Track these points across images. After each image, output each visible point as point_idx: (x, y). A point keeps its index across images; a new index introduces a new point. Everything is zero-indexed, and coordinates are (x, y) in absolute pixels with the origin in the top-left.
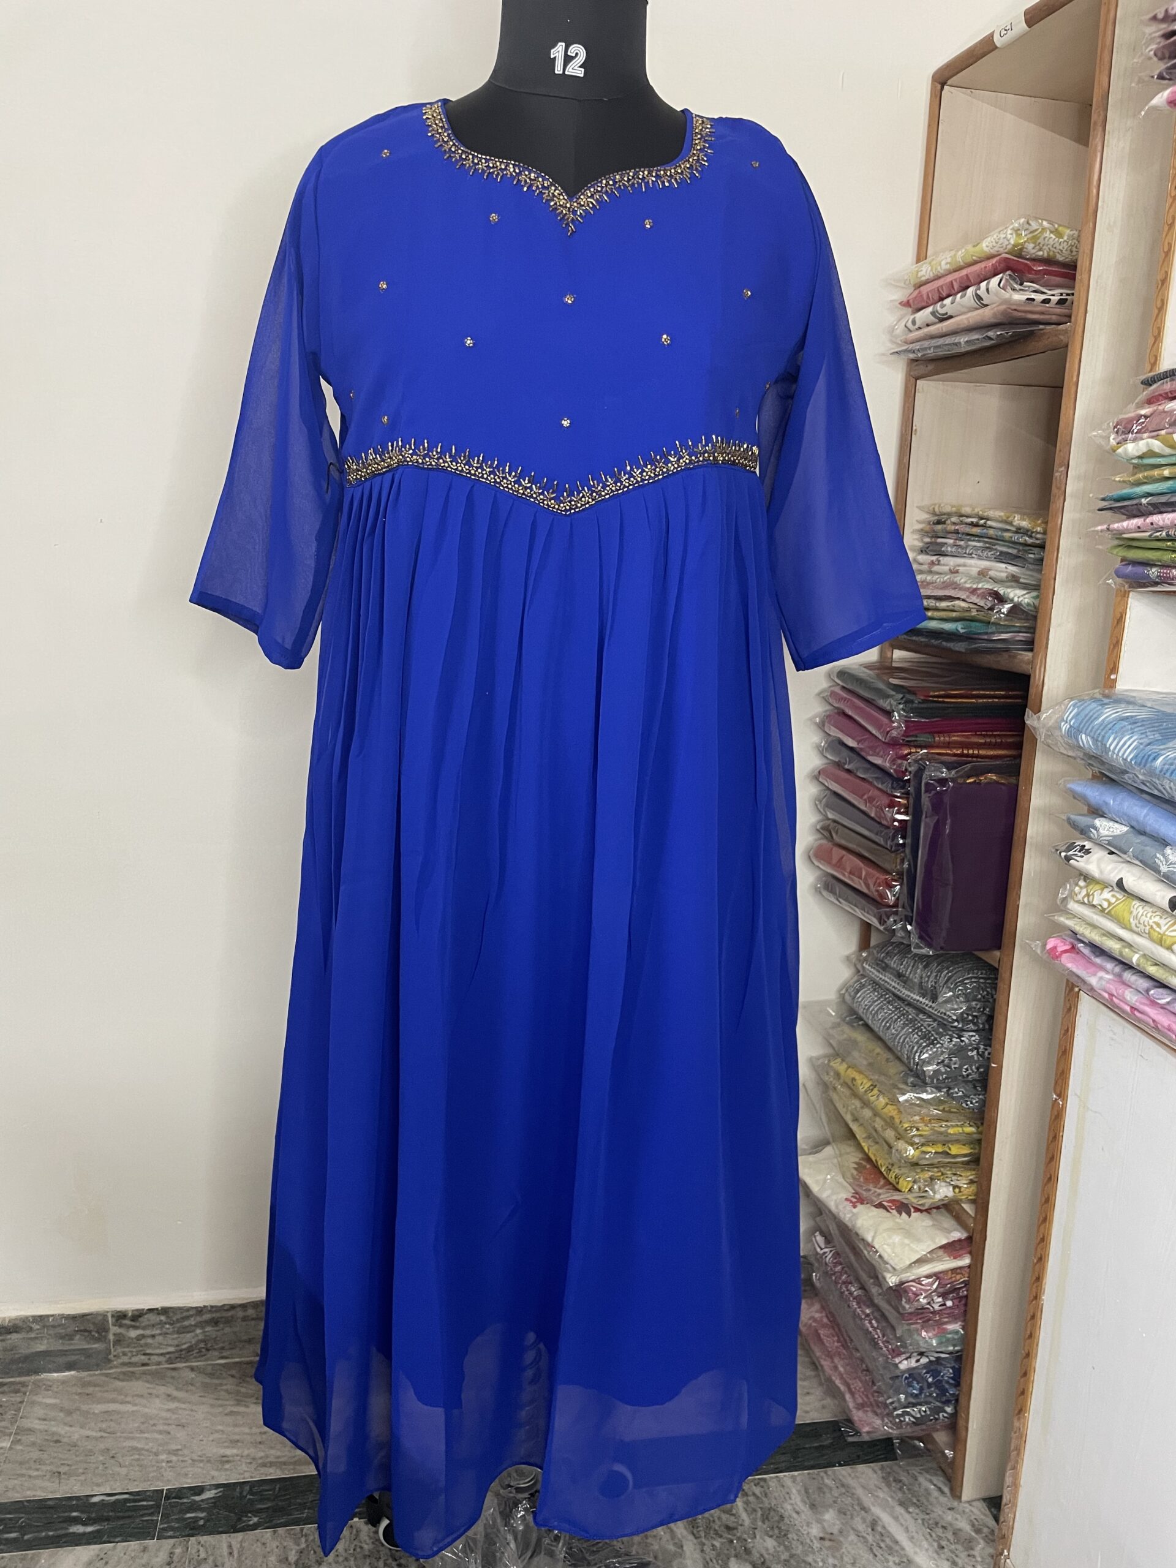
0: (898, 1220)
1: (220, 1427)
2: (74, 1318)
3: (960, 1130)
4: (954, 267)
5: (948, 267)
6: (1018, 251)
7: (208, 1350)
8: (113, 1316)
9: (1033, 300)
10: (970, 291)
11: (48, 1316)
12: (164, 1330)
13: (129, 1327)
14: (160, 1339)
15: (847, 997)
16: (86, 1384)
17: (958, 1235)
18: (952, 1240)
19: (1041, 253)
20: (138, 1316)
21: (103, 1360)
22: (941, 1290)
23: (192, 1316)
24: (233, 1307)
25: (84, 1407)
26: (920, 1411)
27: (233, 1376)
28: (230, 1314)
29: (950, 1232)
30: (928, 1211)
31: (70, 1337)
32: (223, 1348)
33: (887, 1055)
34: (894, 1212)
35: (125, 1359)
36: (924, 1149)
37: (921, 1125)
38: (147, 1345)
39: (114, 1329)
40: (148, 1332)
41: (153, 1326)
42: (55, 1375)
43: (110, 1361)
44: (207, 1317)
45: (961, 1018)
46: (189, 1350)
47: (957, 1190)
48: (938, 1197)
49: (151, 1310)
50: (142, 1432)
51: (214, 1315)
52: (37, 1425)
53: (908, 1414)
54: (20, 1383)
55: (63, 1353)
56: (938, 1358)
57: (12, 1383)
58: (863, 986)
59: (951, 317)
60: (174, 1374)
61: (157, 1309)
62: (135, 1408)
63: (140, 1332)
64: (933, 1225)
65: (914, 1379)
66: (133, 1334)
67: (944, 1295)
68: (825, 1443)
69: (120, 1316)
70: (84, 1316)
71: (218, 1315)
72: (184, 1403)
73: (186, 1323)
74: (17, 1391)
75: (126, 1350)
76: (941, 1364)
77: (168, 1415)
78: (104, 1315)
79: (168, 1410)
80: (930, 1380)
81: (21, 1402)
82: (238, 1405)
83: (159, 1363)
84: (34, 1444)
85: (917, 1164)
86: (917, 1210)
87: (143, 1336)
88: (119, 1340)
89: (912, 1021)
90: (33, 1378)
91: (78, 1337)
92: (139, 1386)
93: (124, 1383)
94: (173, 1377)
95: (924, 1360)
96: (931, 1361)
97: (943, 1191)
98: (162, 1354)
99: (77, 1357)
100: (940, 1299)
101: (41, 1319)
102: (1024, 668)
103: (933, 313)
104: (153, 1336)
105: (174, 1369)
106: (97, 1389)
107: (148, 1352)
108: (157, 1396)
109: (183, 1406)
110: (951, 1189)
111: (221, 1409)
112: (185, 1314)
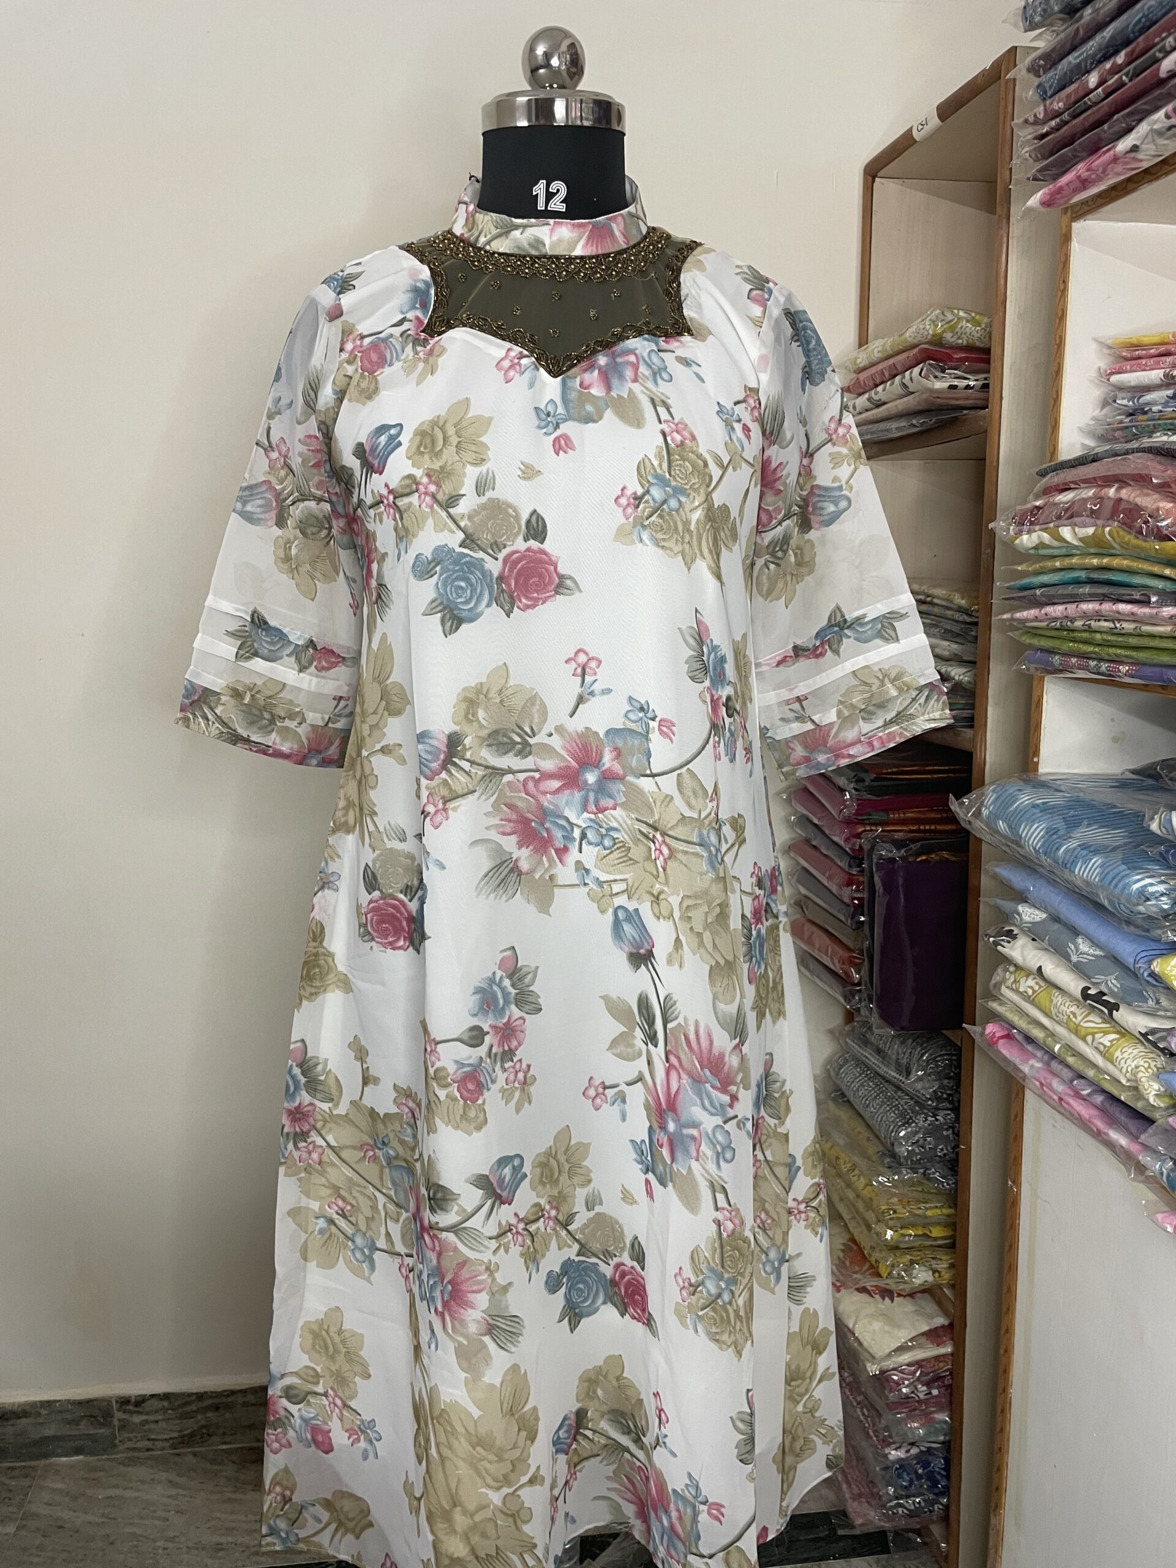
0: (880, 1306)
1: (218, 1515)
2: (80, 1403)
3: (939, 1211)
4: (885, 355)
5: (880, 355)
6: (937, 341)
7: (210, 1435)
8: (117, 1402)
9: (955, 387)
10: (898, 378)
11: (55, 1401)
12: (167, 1416)
13: (132, 1413)
14: (162, 1424)
15: (832, 1074)
16: (94, 1469)
17: (940, 1321)
18: (934, 1326)
19: (960, 341)
20: (140, 1401)
21: (110, 1445)
22: (924, 1379)
23: (193, 1402)
24: (233, 1393)
25: (89, 1492)
26: (914, 1502)
27: (234, 1462)
28: (230, 1399)
29: (932, 1318)
30: (911, 1295)
31: (76, 1422)
32: (224, 1434)
33: (867, 1134)
34: (877, 1297)
35: (130, 1444)
36: (903, 1231)
37: (899, 1208)
38: (150, 1430)
39: (119, 1415)
40: (151, 1418)
41: (156, 1412)
42: (64, 1459)
43: (115, 1446)
44: (209, 1402)
45: (935, 1097)
46: (192, 1435)
47: (937, 1275)
48: (917, 1282)
49: (153, 1396)
50: (141, 1518)
51: (214, 1401)
52: (44, 1510)
53: (901, 1506)
54: (30, 1467)
55: (71, 1438)
56: (929, 1449)
57: (24, 1467)
58: (846, 1061)
59: (885, 403)
60: (177, 1459)
61: (158, 1395)
62: (136, 1494)
63: (144, 1417)
64: (916, 1311)
65: (905, 1470)
66: (137, 1419)
67: (928, 1384)
68: (821, 1535)
69: (124, 1401)
70: (89, 1402)
71: (219, 1400)
72: (184, 1489)
73: (188, 1409)
74: (26, 1476)
75: (131, 1435)
76: (934, 1455)
77: (170, 1501)
78: (107, 1401)
79: (169, 1497)
80: (920, 1471)
81: (30, 1487)
82: (234, 1492)
83: (163, 1449)
84: (38, 1529)
85: (897, 1248)
86: (899, 1295)
87: (147, 1422)
88: (123, 1427)
89: (889, 1099)
90: (42, 1463)
91: (84, 1422)
92: (142, 1472)
93: (129, 1469)
94: (176, 1463)
95: (914, 1451)
96: (921, 1451)
97: (922, 1276)
98: (167, 1440)
99: (82, 1442)
100: (925, 1388)
101: (49, 1403)
102: (967, 746)
103: (869, 399)
104: (157, 1422)
105: (178, 1455)
106: (102, 1474)
107: (153, 1437)
108: (159, 1482)
109: (181, 1492)
110: (931, 1273)
111: (219, 1496)
112: (188, 1399)
